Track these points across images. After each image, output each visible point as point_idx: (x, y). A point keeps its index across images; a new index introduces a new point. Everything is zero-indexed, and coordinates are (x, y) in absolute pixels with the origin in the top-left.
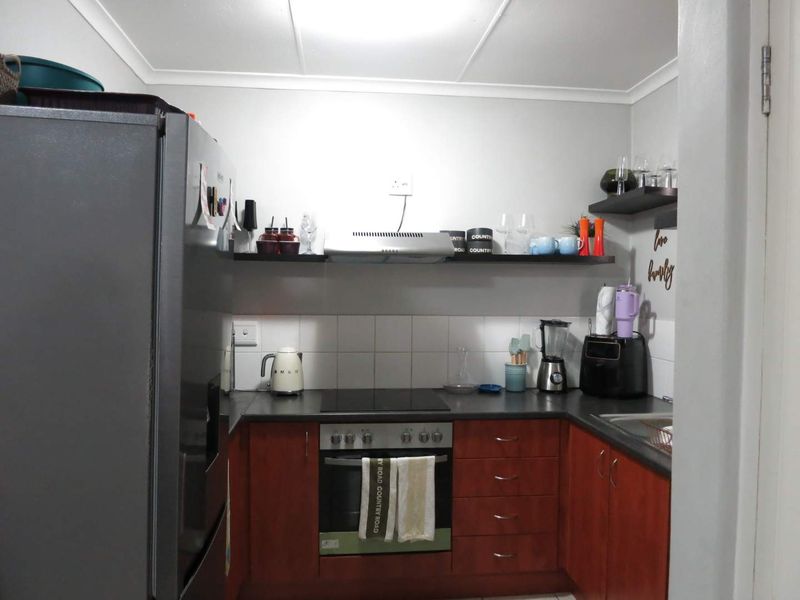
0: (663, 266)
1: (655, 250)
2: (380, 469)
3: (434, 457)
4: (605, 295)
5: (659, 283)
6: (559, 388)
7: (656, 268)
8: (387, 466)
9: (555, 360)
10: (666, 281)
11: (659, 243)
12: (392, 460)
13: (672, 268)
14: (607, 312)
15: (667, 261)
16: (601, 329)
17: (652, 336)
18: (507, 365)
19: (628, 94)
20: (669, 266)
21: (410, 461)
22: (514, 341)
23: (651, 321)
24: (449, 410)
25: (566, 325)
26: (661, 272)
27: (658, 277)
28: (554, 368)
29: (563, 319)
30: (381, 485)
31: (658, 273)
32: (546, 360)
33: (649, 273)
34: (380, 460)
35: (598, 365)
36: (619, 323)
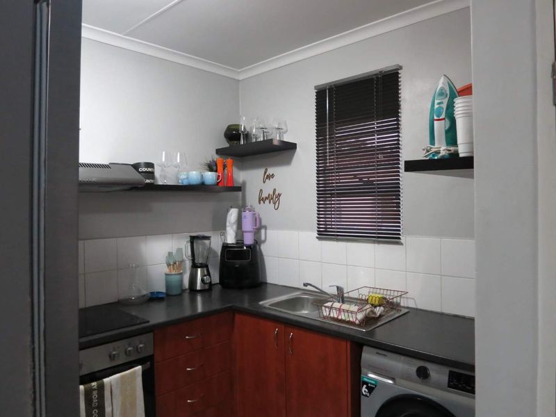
0: (272, 193)
1: (264, 182)
2: (95, 394)
3: (140, 367)
4: (233, 215)
5: (268, 206)
6: (207, 287)
7: (265, 195)
8: (101, 388)
9: (202, 266)
10: (275, 203)
11: (267, 178)
12: (106, 380)
13: (279, 195)
14: (235, 227)
15: (275, 190)
16: (231, 239)
17: (264, 241)
18: (166, 275)
19: (239, 73)
20: (277, 193)
21: (122, 377)
22: (170, 254)
23: (263, 231)
24: (148, 322)
25: (208, 238)
26: (269, 198)
27: (267, 201)
28: (202, 272)
29: (206, 234)
30: (97, 408)
31: (266, 198)
32: (195, 266)
33: (259, 199)
34: (94, 384)
35: (237, 266)
36: (245, 234)
